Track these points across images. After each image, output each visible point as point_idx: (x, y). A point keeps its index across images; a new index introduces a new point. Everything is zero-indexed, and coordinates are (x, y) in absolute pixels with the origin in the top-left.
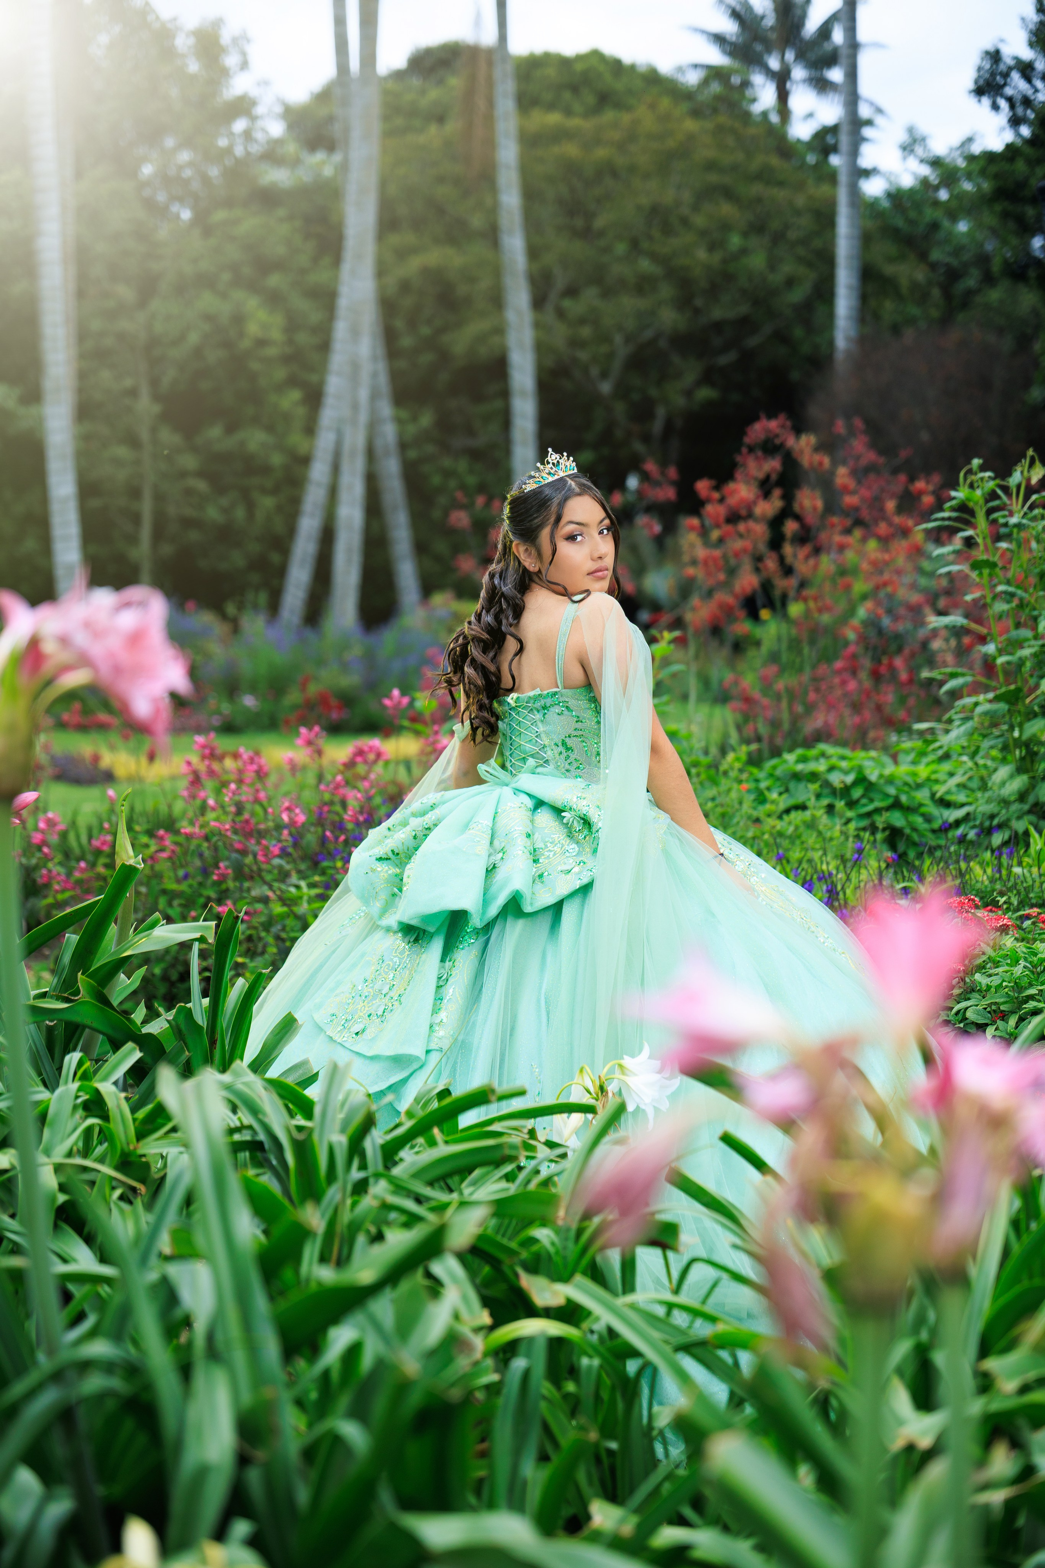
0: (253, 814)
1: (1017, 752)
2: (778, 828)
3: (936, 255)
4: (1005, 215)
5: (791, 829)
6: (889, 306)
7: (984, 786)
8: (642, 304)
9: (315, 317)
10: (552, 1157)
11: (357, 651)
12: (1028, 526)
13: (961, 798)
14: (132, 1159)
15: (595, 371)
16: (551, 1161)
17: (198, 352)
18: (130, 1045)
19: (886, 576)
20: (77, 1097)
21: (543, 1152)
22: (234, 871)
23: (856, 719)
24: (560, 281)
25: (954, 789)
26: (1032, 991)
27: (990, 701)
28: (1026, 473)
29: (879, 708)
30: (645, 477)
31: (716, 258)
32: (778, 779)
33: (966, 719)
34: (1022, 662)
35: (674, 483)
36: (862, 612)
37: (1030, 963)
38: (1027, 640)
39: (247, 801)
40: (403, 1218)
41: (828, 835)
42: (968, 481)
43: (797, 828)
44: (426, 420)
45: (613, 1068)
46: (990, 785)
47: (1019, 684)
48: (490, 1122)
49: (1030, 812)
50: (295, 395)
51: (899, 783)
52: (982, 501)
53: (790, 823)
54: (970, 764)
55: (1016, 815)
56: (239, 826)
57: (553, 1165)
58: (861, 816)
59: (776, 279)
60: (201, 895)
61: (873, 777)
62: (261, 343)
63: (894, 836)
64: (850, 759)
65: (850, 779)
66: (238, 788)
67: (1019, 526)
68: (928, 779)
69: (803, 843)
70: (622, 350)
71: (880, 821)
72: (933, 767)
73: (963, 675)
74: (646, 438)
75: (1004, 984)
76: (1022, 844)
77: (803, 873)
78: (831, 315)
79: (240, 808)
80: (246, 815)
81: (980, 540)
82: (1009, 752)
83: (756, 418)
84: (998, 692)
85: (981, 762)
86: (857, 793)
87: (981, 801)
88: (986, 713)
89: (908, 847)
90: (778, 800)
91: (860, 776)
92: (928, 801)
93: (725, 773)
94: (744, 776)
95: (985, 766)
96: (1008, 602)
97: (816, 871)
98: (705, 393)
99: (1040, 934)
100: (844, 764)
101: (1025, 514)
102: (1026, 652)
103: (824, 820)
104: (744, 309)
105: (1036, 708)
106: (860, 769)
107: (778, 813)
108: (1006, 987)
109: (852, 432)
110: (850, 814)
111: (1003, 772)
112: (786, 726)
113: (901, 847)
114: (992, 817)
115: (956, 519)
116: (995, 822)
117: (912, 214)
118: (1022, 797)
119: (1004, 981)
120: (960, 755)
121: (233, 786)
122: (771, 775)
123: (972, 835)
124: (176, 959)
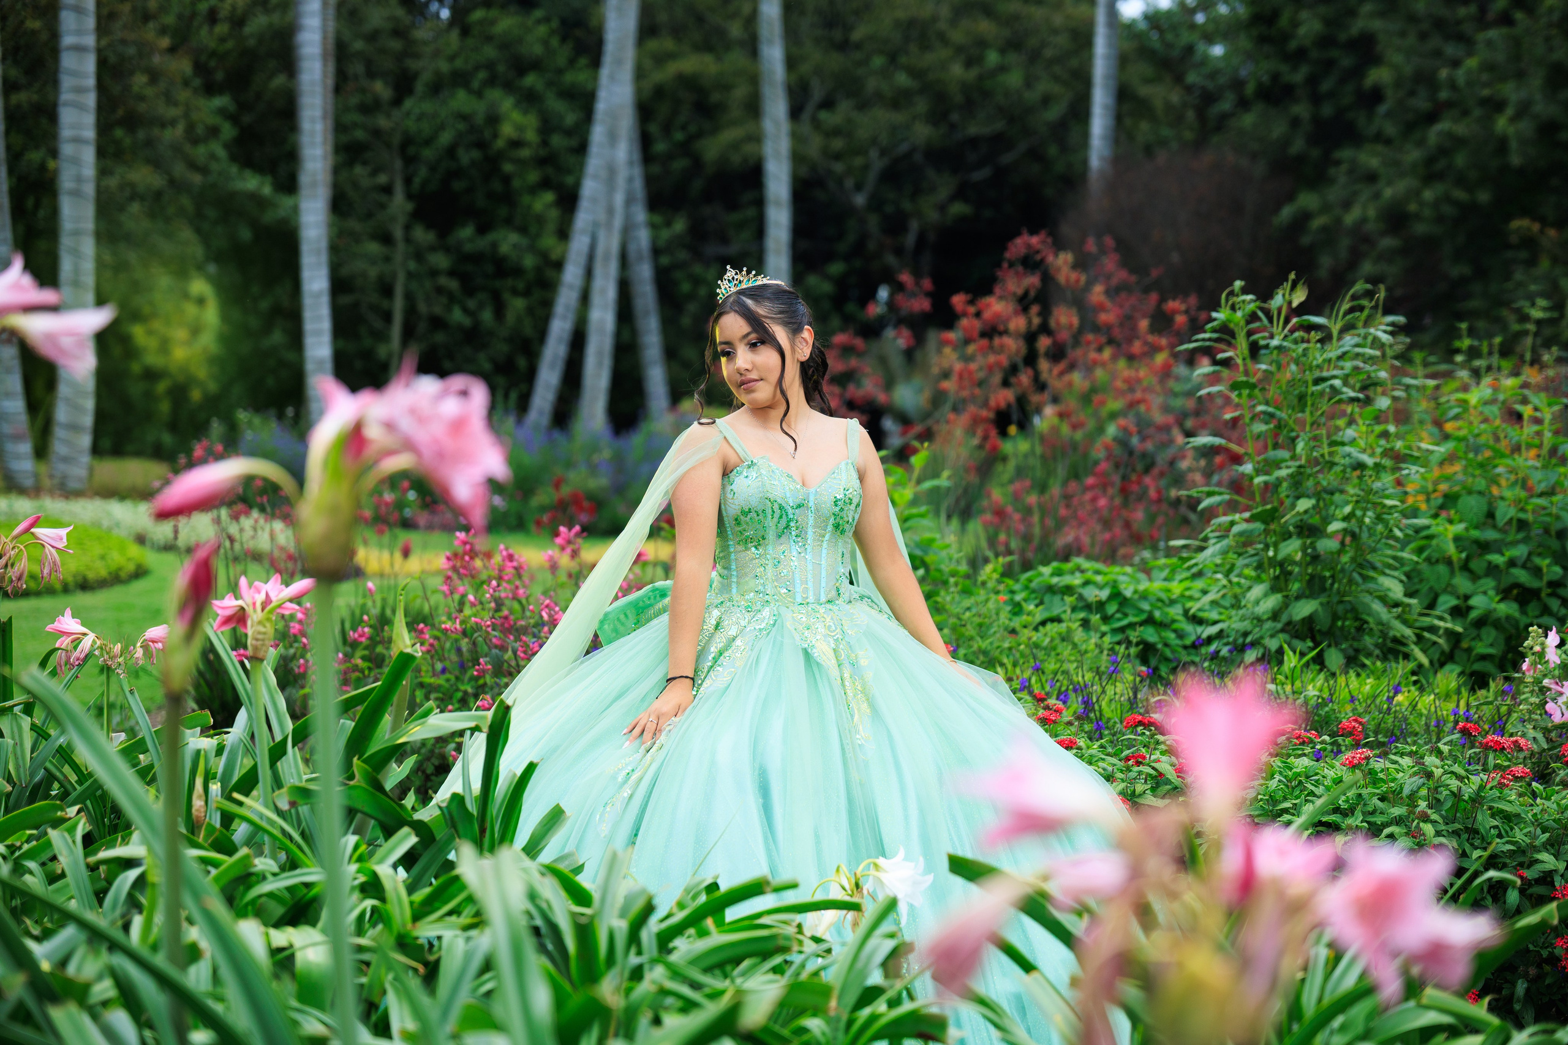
0: (511, 611)
1: (1272, 571)
2: (1034, 639)
3: (1192, 78)
4: (1262, 40)
5: (1047, 640)
6: (1144, 126)
7: (1237, 605)
8: (898, 118)
9: (570, 118)
10: (820, 952)
11: (606, 454)
12: (1289, 349)
13: (1214, 615)
14: (408, 941)
15: (849, 183)
16: (818, 956)
17: (451, 151)
18: (406, 830)
19: (1138, 395)
20: (355, 879)
21: (810, 947)
22: (493, 667)
23: (1107, 535)
24: (818, 93)
25: (1207, 607)
26: (1287, 805)
27: (1247, 521)
28: (1287, 296)
29: (1127, 525)
30: (898, 288)
31: (972, 74)
32: (1033, 591)
33: (1221, 538)
34: (1279, 481)
35: (928, 294)
36: (1112, 430)
37: (1285, 777)
38: (1285, 461)
39: (507, 597)
40: (680, 1004)
41: (1083, 647)
42: (1230, 303)
43: (1052, 640)
44: (680, 225)
45: (869, 865)
46: (1243, 603)
47: (1276, 504)
48: (759, 915)
49: (1282, 630)
50: (549, 197)
51: (1152, 598)
52: (1243, 323)
53: (1045, 635)
54: (1224, 582)
55: (1269, 633)
56: (499, 621)
57: (820, 960)
58: (1115, 631)
59: (1032, 96)
60: (458, 690)
61: (1128, 593)
62: (516, 144)
63: (1147, 652)
64: (1105, 574)
65: (1104, 594)
66: (498, 586)
67: (1279, 348)
68: (1182, 596)
69: (1058, 654)
70: (877, 163)
71: (1133, 636)
72: (1186, 584)
73: (1220, 494)
74: (899, 251)
75: (1260, 797)
76: (1274, 663)
77: (1058, 684)
78: (1086, 135)
79: (499, 604)
80: (505, 612)
81: (1239, 361)
82: (1264, 571)
83: (1018, 234)
84: (1255, 511)
85: (1235, 580)
86: (1112, 608)
87: (1234, 619)
88: (1241, 534)
89: (1160, 661)
90: (1035, 612)
91: (1115, 591)
92: (1180, 618)
93: (984, 584)
94: (1001, 587)
95: (1239, 584)
96: (1266, 423)
97: (1071, 682)
98: (959, 208)
99: (1294, 750)
100: (1099, 579)
101: (1286, 336)
102: (1283, 473)
103: (1079, 635)
104: (999, 125)
105: (1291, 528)
106: (1114, 584)
107: (1034, 625)
108: (1261, 800)
109: (1103, 251)
110: (1104, 628)
111: (1258, 590)
112: (1036, 541)
113: (1153, 662)
114: (1245, 634)
115: (1217, 340)
116: (1249, 639)
117: (1169, 37)
118: (1275, 616)
119: (1259, 794)
120: (1215, 572)
121: (494, 583)
122: (1026, 588)
123: (1225, 651)
124: (432, 752)
